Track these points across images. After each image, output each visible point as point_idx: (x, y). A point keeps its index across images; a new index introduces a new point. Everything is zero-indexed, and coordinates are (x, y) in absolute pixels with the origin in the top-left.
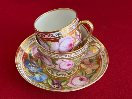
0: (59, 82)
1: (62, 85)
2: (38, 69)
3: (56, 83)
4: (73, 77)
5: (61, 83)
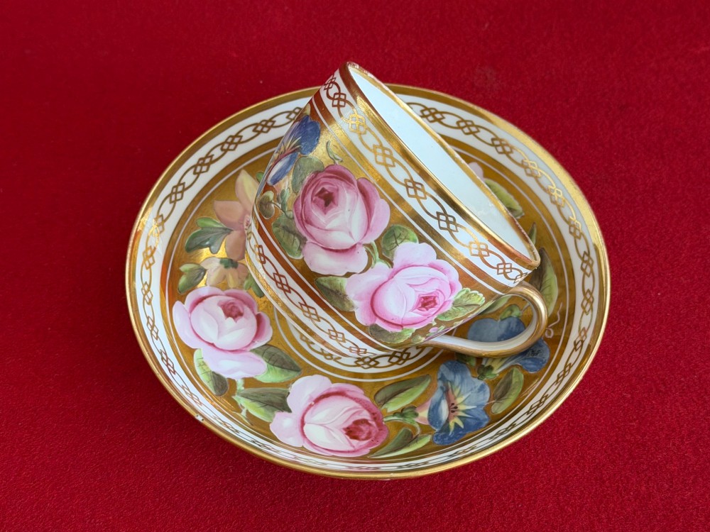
2: (457, 380)
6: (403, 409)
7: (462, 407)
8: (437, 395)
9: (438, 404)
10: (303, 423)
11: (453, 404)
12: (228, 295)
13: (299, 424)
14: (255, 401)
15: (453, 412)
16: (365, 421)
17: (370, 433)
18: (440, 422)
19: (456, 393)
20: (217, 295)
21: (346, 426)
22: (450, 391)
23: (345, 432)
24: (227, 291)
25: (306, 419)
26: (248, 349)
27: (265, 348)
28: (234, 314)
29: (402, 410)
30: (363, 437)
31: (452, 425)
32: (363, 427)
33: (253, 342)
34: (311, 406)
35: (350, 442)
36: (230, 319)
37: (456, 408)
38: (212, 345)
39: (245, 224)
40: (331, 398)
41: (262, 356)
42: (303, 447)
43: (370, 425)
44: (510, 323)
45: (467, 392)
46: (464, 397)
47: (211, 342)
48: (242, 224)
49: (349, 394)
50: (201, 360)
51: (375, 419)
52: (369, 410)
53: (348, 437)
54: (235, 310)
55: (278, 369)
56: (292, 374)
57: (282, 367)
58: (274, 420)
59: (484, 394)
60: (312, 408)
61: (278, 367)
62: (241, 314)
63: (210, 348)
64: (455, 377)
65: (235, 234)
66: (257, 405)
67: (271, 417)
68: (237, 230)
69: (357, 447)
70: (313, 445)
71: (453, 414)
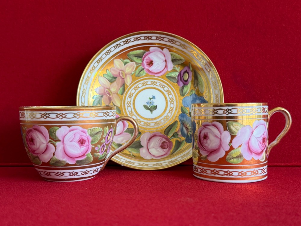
0: (178, 81)
1: (177, 74)
2: (185, 120)
3: (182, 81)
4: (156, 75)
5: (177, 78)
8: (181, 126)
9: (183, 129)
10: (148, 149)
13: (147, 150)
15: (188, 130)
16: (164, 142)
17: (167, 145)
18: (185, 135)
19: (186, 123)
21: (160, 145)
22: (184, 123)
25: (149, 148)
26: (123, 132)
27: (128, 129)
29: (173, 134)
30: (166, 147)
31: (189, 134)
32: (165, 144)
33: (124, 129)
34: (148, 143)
35: (163, 150)
37: (188, 128)
39: (106, 92)
40: (153, 138)
41: (128, 132)
42: (152, 158)
43: (166, 142)
44: (193, 96)
48: (105, 92)
49: (157, 135)
51: (167, 140)
52: (164, 138)
53: (162, 149)
56: (139, 135)
60: (149, 143)
65: (104, 96)
66: (133, 149)
67: (139, 152)
68: (104, 95)
69: (166, 152)
70: (154, 156)
71: (188, 131)
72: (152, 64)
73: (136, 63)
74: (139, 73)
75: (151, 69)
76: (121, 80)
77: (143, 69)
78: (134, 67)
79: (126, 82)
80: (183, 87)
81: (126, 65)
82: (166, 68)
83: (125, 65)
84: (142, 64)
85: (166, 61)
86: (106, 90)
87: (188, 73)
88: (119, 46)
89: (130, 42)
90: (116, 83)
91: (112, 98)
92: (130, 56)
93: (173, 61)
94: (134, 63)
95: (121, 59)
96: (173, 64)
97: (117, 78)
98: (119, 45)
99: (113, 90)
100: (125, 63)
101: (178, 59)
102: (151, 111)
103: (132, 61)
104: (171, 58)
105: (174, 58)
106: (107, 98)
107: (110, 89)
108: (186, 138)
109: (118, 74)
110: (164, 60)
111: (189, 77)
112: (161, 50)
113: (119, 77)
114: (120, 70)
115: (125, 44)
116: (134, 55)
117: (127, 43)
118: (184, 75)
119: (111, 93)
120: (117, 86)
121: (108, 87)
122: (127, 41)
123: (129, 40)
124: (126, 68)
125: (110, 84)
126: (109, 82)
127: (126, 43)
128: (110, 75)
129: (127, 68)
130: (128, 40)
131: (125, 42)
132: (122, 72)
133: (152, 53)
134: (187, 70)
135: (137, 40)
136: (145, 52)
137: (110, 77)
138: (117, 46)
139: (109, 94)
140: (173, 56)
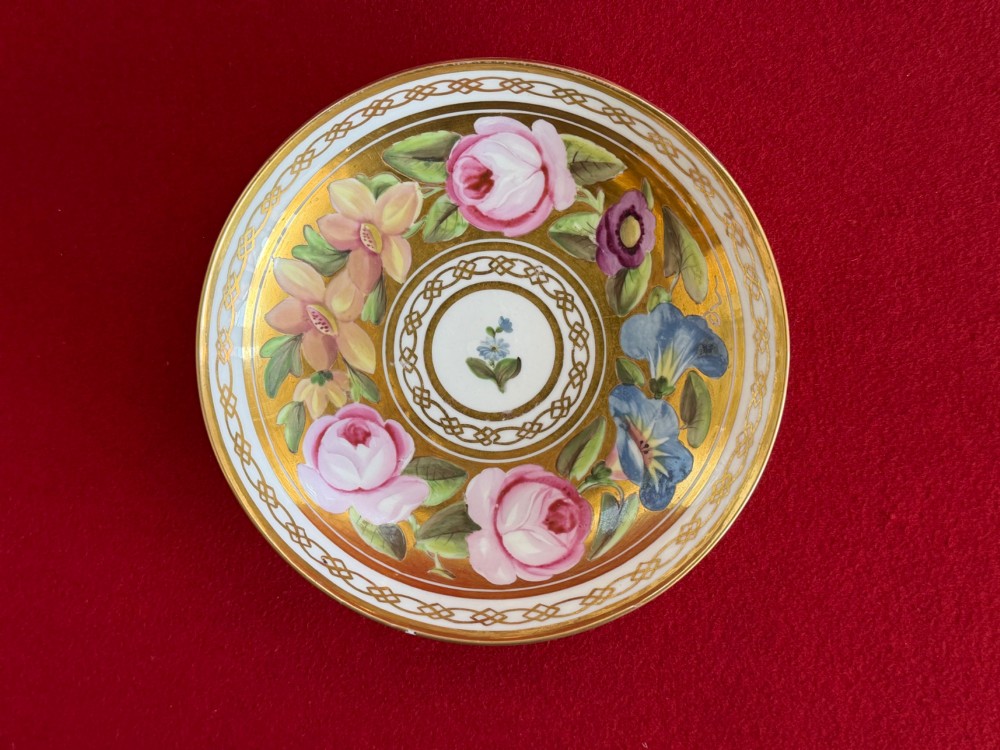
0: (599, 252)
1: (595, 220)
2: (634, 409)
3: (614, 251)
4: (508, 232)
5: (593, 238)
6: (592, 470)
7: (653, 443)
8: (621, 436)
9: (626, 448)
10: (500, 538)
11: (642, 442)
12: (342, 418)
13: (495, 539)
14: (439, 536)
15: (646, 452)
16: (558, 504)
17: (572, 516)
18: (638, 472)
19: (639, 426)
20: (330, 425)
21: (543, 518)
22: (631, 425)
23: (546, 527)
24: (338, 414)
25: (501, 529)
26: (399, 473)
27: (415, 463)
28: (360, 437)
30: (568, 525)
31: (652, 471)
32: (562, 511)
33: (398, 461)
34: (496, 510)
35: (556, 539)
36: (360, 446)
37: (647, 446)
38: (360, 490)
39: (312, 318)
40: (514, 490)
41: (417, 474)
42: (519, 579)
43: (567, 504)
44: (662, 313)
45: (651, 421)
46: (650, 429)
47: (357, 488)
48: (309, 319)
49: (528, 476)
50: (361, 522)
51: (569, 495)
52: (558, 487)
53: (554, 533)
54: (359, 432)
55: (441, 482)
56: (460, 481)
57: (444, 478)
58: (470, 550)
59: (671, 418)
60: (499, 512)
61: (440, 479)
62: (368, 435)
63: (360, 496)
64: (630, 407)
65: (308, 337)
66: (443, 540)
67: (465, 549)
68: (306, 331)
69: (569, 546)
70: (525, 566)
71: (648, 456)
72: (491, 184)
73: (422, 184)
74: (437, 228)
75: (486, 205)
76: (366, 260)
77: (452, 210)
78: (415, 202)
79: (389, 271)
80: (621, 278)
81: (381, 197)
82: (547, 198)
83: (377, 196)
84: (448, 187)
85: (544, 169)
86: (312, 308)
87: (638, 218)
88: (346, 130)
89: (389, 107)
90: (349, 275)
91: (338, 341)
92: (396, 158)
93: (575, 168)
94: (414, 187)
95: (361, 177)
96: (577, 182)
97: (351, 255)
98: (345, 127)
99: (339, 306)
100: (378, 191)
101: (597, 160)
102: (501, 384)
103: (403, 178)
104: (568, 157)
105: (578, 159)
106: (320, 341)
107: (328, 304)
108: (640, 484)
109: (354, 238)
110: (539, 165)
111: (643, 233)
112: (524, 128)
113: (360, 251)
114: (360, 222)
115: (370, 116)
116: (411, 153)
117: (379, 112)
118: (624, 225)
119: (332, 321)
120: (353, 287)
121: (319, 297)
122: (378, 107)
123: (386, 100)
124: (382, 208)
125: (327, 284)
126: (319, 278)
127: (374, 114)
128: (320, 247)
129: (388, 211)
130: (381, 102)
131: (370, 112)
132: (367, 227)
133: (485, 140)
134: (633, 207)
135: (420, 96)
136: (457, 138)
137: (323, 254)
138: (337, 128)
139: (326, 325)
140: (573, 150)
